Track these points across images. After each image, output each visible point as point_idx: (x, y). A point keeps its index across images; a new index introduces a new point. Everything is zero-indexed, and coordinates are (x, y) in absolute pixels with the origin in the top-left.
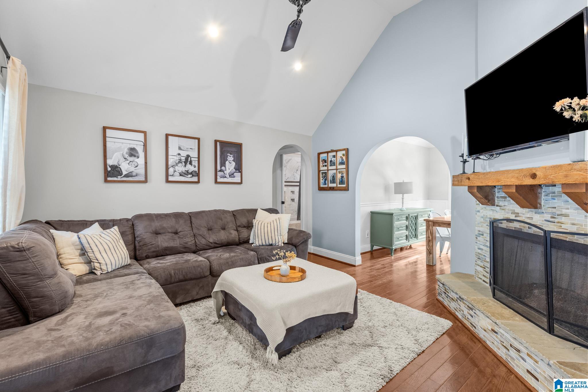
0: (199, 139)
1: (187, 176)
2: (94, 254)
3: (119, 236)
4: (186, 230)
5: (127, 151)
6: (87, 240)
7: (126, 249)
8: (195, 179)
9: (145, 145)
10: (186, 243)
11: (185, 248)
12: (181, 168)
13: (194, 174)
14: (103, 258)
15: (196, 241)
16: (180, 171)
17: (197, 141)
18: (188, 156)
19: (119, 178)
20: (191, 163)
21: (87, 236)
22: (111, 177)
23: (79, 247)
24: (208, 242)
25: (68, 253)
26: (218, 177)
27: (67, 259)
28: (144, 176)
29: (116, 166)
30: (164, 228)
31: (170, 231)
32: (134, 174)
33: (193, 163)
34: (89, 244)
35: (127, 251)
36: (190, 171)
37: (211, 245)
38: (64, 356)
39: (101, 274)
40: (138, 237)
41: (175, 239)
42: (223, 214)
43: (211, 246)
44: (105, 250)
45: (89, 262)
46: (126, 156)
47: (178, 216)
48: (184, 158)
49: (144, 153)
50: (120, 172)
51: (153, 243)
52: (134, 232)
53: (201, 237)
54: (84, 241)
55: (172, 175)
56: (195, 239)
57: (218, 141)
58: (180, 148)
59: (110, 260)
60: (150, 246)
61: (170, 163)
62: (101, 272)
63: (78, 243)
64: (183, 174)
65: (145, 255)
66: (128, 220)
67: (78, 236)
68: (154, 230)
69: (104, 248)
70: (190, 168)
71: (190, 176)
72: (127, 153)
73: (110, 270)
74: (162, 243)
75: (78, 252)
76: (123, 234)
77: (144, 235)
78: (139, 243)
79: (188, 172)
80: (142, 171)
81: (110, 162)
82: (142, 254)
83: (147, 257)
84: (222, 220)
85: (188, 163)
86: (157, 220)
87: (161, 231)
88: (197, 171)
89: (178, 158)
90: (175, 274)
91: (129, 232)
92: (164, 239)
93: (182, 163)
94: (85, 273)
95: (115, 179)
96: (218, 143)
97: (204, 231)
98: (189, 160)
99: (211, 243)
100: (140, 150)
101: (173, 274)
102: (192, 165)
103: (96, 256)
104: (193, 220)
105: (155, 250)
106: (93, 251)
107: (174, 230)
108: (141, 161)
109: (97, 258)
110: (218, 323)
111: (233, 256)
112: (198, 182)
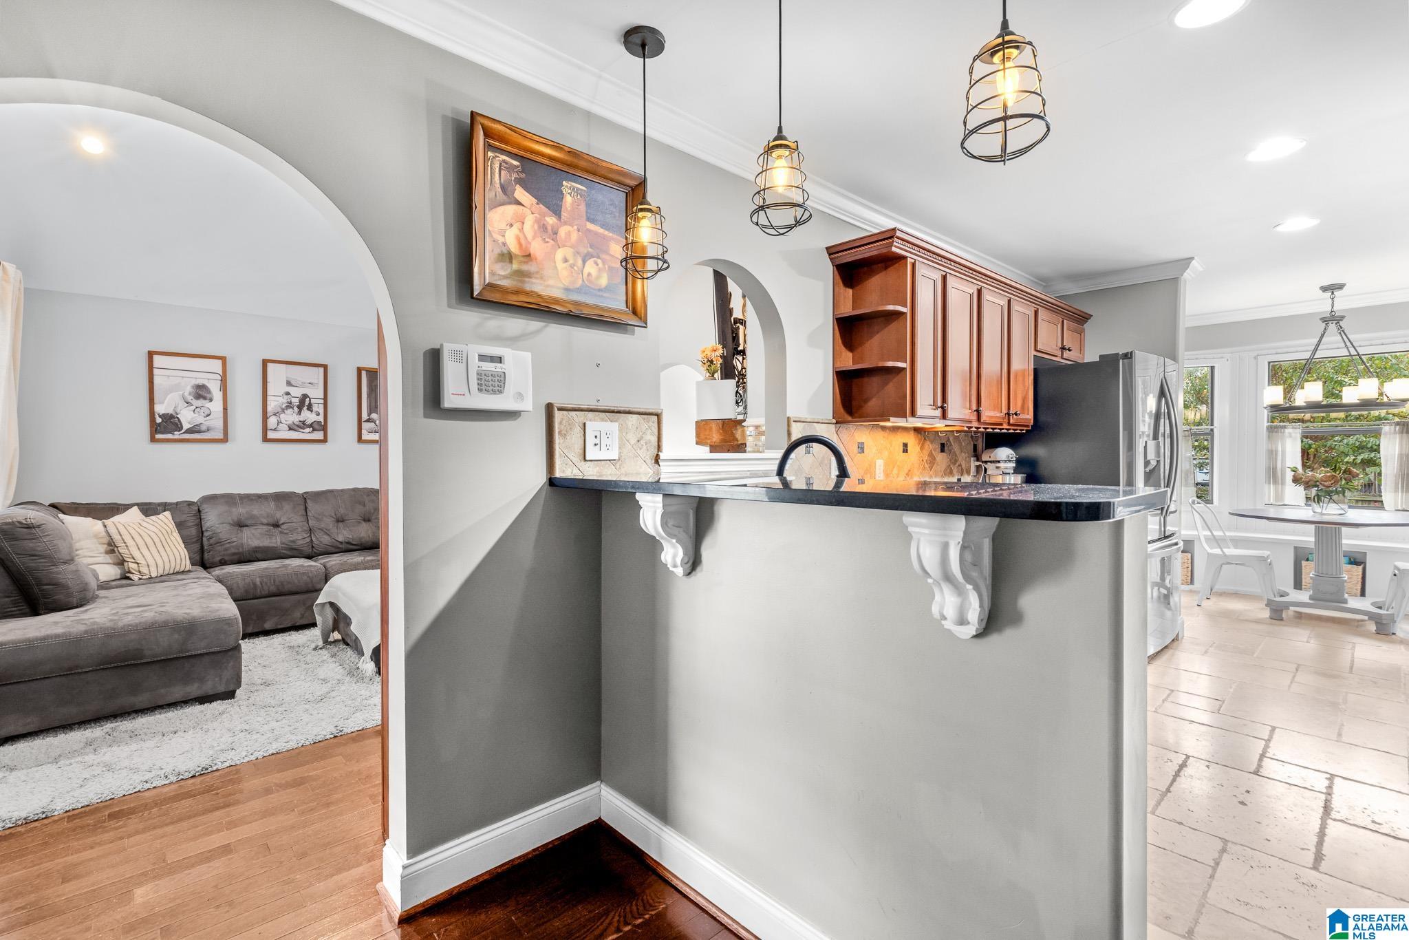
0: (325, 367)
1: (302, 430)
2: (128, 549)
3: (171, 527)
4: (295, 520)
5: (191, 390)
6: (117, 529)
7: (183, 546)
8: (319, 435)
9: (224, 380)
10: (294, 542)
11: (292, 549)
12: (291, 417)
13: (316, 426)
14: (144, 556)
15: (314, 539)
16: (290, 422)
17: (322, 370)
18: (305, 396)
19: (177, 435)
20: (310, 408)
21: (118, 525)
22: (163, 433)
23: (106, 540)
24: (334, 540)
25: (87, 548)
26: (364, 432)
27: (85, 557)
28: (222, 431)
29: (171, 414)
30: (253, 517)
31: (265, 521)
32: (203, 428)
33: (315, 408)
34: (121, 535)
35: (185, 550)
36: (309, 422)
37: (341, 546)
38: (86, 632)
39: (140, 579)
40: (207, 531)
41: (272, 535)
42: (368, 496)
43: (339, 548)
44: (146, 545)
45: (121, 562)
46: (190, 398)
47: (280, 498)
48: (297, 400)
49: (221, 393)
50: (177, 425)
51: (232, 540)
52: (201, 523)
53: (323, 533)
54: (112, 531)
55: (275, 430)
56: (310, 535)
57: (364, 369)
58: (289, 383)
59: (155, 560)
60: (228, 545)
61: (270, 409)
62: (140, 577)
63: (104, 534)
64: (296, 428)
65: (218, 559)
66: (190, 504)
67: (103, 523)
68: (236, 519)
69: (145, 543)
70: (309, 417)
71: (308, 430)
72: (190, 394)
73: (154, 575)
74: (249, 540)
75: (103, 548)
76: (180, 526)
77: (217, 528)
78: (208, 540)
79: (304, 424)
80: (219, 423)
81: (160, 409)
82: (213, 558)
83: (223, 563)
84: (364, 505)
85: (305, 408)
86: (242, 503)
87: (249, 522)
88: (323, 422)
89: (285, 401)
90: (261, 584)
91: (191, 522)
92: (253, 534)
93: (293, 408)
94: (113, 578)
95: (169, 436)
96: (364, 374)
97: (328, 523)
98: (307, 403)
99: (341, 543)
100: (215, 388)
101: (258, 583)
102: (312, 411)
103: (132, 553)
104: (310, 504)
105: (237, 551)
106: (127, 546)
107: (271, 521)
108: (216, 406)
109: (134, 556)
110: (321, 649)
111: (368, 561)
112: (325, 441)
